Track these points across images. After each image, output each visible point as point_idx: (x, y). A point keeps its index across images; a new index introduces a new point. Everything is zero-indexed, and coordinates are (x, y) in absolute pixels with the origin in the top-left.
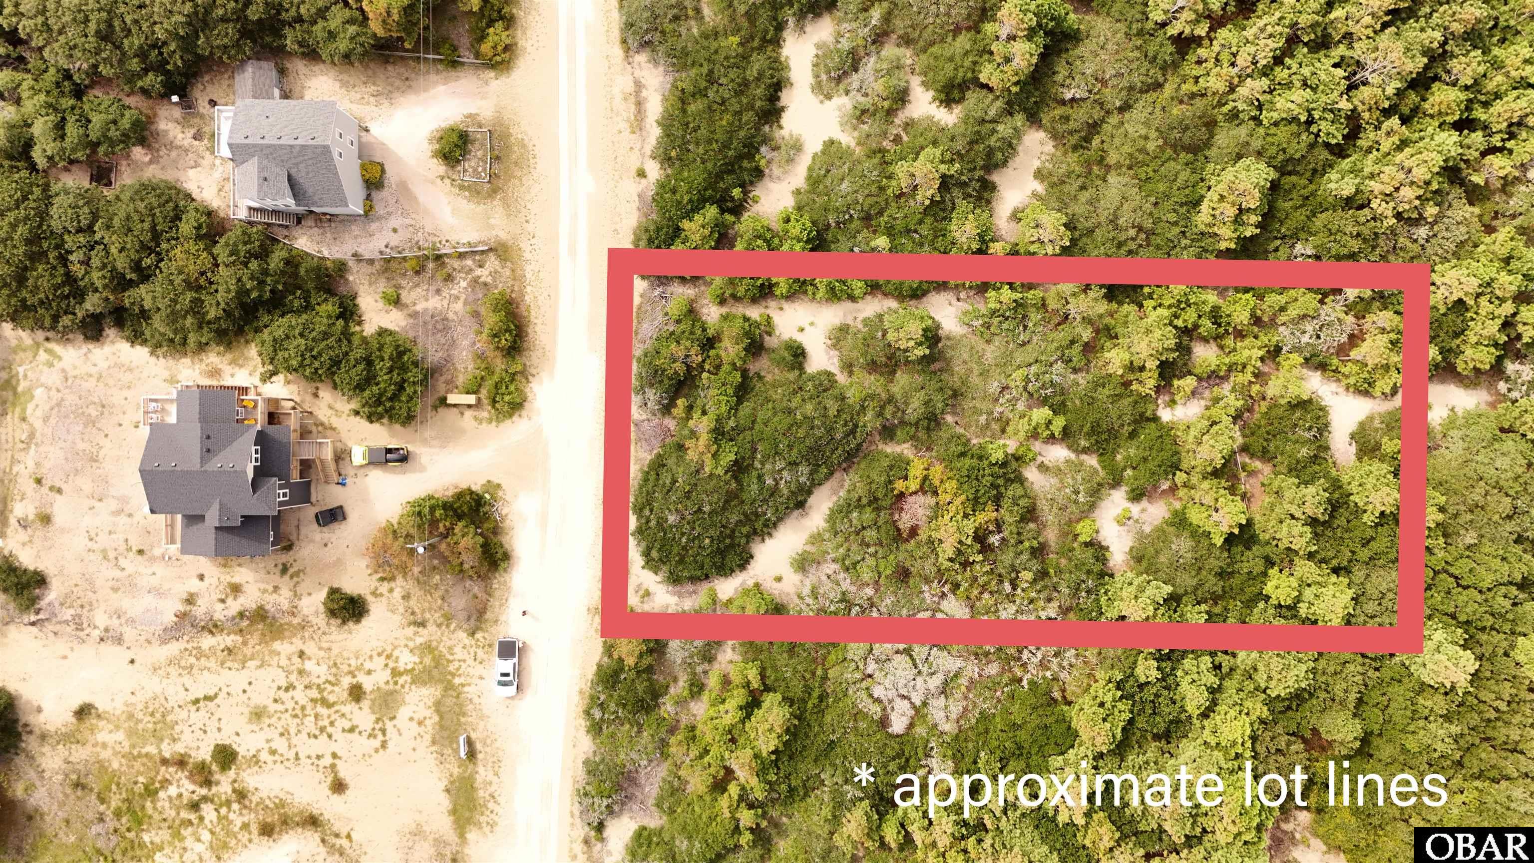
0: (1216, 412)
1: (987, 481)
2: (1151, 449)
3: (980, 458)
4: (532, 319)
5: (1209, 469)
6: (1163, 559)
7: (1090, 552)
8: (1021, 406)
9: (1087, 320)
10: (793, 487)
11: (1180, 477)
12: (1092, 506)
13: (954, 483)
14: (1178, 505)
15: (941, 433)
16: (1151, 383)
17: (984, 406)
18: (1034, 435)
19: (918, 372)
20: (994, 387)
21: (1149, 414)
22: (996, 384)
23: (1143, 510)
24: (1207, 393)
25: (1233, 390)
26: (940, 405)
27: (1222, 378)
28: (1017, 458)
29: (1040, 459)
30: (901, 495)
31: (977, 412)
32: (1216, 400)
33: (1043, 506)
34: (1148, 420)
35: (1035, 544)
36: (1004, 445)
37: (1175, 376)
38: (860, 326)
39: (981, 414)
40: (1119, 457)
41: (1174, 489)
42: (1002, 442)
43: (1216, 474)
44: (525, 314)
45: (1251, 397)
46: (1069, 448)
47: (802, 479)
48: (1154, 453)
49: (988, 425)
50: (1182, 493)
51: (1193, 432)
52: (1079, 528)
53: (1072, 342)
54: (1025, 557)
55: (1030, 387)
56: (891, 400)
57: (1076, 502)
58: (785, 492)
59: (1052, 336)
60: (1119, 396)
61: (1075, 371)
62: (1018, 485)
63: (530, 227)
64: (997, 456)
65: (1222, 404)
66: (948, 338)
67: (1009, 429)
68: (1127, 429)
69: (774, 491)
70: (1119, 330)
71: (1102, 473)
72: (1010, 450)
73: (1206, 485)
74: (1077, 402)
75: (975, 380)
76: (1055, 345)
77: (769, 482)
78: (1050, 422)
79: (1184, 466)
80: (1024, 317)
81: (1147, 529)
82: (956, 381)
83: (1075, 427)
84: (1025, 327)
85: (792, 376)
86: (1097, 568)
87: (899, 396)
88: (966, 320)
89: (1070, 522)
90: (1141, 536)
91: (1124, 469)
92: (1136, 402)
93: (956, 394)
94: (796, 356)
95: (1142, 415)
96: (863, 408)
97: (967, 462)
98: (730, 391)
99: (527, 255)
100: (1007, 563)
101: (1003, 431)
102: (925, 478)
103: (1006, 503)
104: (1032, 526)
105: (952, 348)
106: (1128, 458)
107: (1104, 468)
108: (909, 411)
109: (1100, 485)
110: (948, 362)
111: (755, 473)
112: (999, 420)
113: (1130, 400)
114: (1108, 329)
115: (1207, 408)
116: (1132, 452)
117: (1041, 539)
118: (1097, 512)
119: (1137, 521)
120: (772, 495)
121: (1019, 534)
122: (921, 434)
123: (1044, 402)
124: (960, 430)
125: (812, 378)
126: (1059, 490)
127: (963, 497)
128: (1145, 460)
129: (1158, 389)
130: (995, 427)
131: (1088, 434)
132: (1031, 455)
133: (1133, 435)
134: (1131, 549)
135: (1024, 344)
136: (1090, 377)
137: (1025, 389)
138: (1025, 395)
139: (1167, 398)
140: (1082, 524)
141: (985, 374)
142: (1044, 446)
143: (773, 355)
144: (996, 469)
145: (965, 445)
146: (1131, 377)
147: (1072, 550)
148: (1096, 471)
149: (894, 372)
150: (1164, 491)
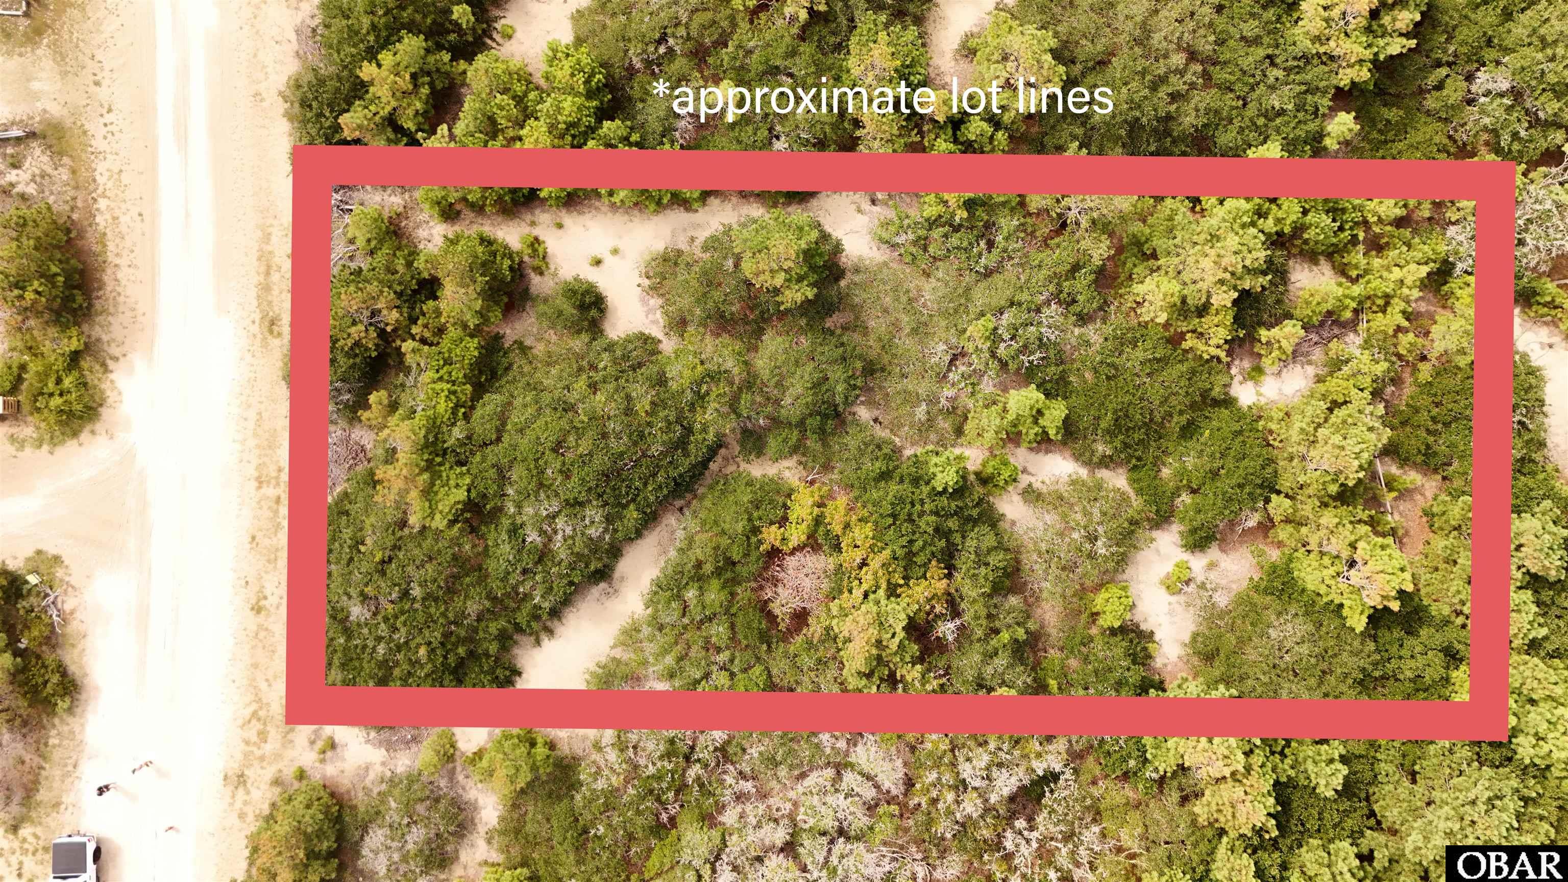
0: (1336, 385)
1: (927, 523)
2: (1223, 456)
3: (916, 481)
4: (111, 257)
5: (1333, 489)
6: (1251, 655)
7: (1119, 647)
8: (987, 386)
9: (1100, 226)
10: (579, 547)
11: (1279, 505)
12: (1122, 561)
13: (868, 529)
14: (1274, 555)
15: (847, 439)
16: (1221, 335)
17: (923, 388)
18: (1013, 437)
19: (802, 331)
20: (939, 352)
21: (1216, 392)
22: (942, 347)
23: (1212, 566)
24: (1317, 354)
25: (1367, 345)
26: (840, 388)
27: (1343, 325)
28: (984, 480)
29: (1024, 480)
30: (774, 554)
31: (912, 399)
32: (1336, 365)
33: (1031, 561)
34: (1216, 403)
35: (1021, 634)
36: (959, 458)
37: (1261, 324)
38: (698, 253)
39: (919, 401)
40: (1166, 472)
41: (1266, 526)
42: (957, 451)
43: (1345, 496)
44: (96, 248)
45: (1400, 357)
46: (1077, 457)
47: (593, 532)
48: (1230, 463)
49: (930, 420)
50: (1283, 533)
51: (1298, 423)
52: (1100, 600)
53: (1076, 268)
54: (1001, 662)
55: (1002, 351)
56: (750, 382)
57: (1091, 556)
58: (563, 554)
59: (1036, 257)
60: (1163, 361)
61: (1083, 319)
62: (986, 529)
63: (102, 93)
64: (946, 478)
65: (1346, 370)
66: (857, 271)
67: (969, 427)
68: (1178, 421)
69: (543, 555)
70: (1159, 243)
71: (1137, 502)
72: (973, 465)
73: (1328, 518)
74: (1088, 376)
75: (906, 343)
76: (1045, 272)
77: (533, 537)
78: (1040, 412)
79: (1285, 484)
80: (988, 226)
81: (1222, 600)
82: (872, 346)
83: (1086, 421)
84: (991, 245)
85: (578, 343)
86: (1134, 676)
87: (765, 374)
88: (886, 236)
89: (1083, 592)
90: (1211, 614)
91: (1176, 493)
92: (1193, 372)
93: (870, 369)
94: (583, 307)
95: (1205, 394)
96: (701, 398)
97: (894, 488)
98: (458, 374)
99: (99, 144)
100: (970, 674)
101: (959, 431)
102: (818, 521)
103: (965, 561)
104: (1014, 600)
105: (863, 286)
106: (1182, 473)
107: (1139, 492)
108: (787, 401)
109: (1133, 522)
110: (857, 310)
111: (506, 522)
112: (952, 411)
113: (1184, 368)
114: (1138, 243)
115: (1320, 380)
116: (1190, 462)
117: (1032, 625)
118: (1130, 572)
119: (1202, 586)
120: (540, 561)
121: (989, 616)
122: (812, 443)
123: (1028, 376)
124: (881, 433)
125: (610, 347)
126: (1061, 534)
127: (887, 553)
128: (1215, 474)
129: (1233, 346)
130: (945, 425)
131: (1108, 431)
132: (1006, 474)
133: (1188, 431)
134: (1195, 636)
135: (988, 273)
136: (1108, 330)
137: (993, 355)
138: (994, 365)
139: (1247, 364)
140: (1103, 595)
141: (920, 330)
142: (1032, 456)
143: (542, 308)
144: (944, 501)
145: (888, 458)
146: (1183, 327)
147: (1088, 641)
148: (1124, 498)
149: (759, 332)
150: (1246, 532)
